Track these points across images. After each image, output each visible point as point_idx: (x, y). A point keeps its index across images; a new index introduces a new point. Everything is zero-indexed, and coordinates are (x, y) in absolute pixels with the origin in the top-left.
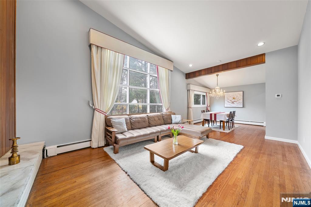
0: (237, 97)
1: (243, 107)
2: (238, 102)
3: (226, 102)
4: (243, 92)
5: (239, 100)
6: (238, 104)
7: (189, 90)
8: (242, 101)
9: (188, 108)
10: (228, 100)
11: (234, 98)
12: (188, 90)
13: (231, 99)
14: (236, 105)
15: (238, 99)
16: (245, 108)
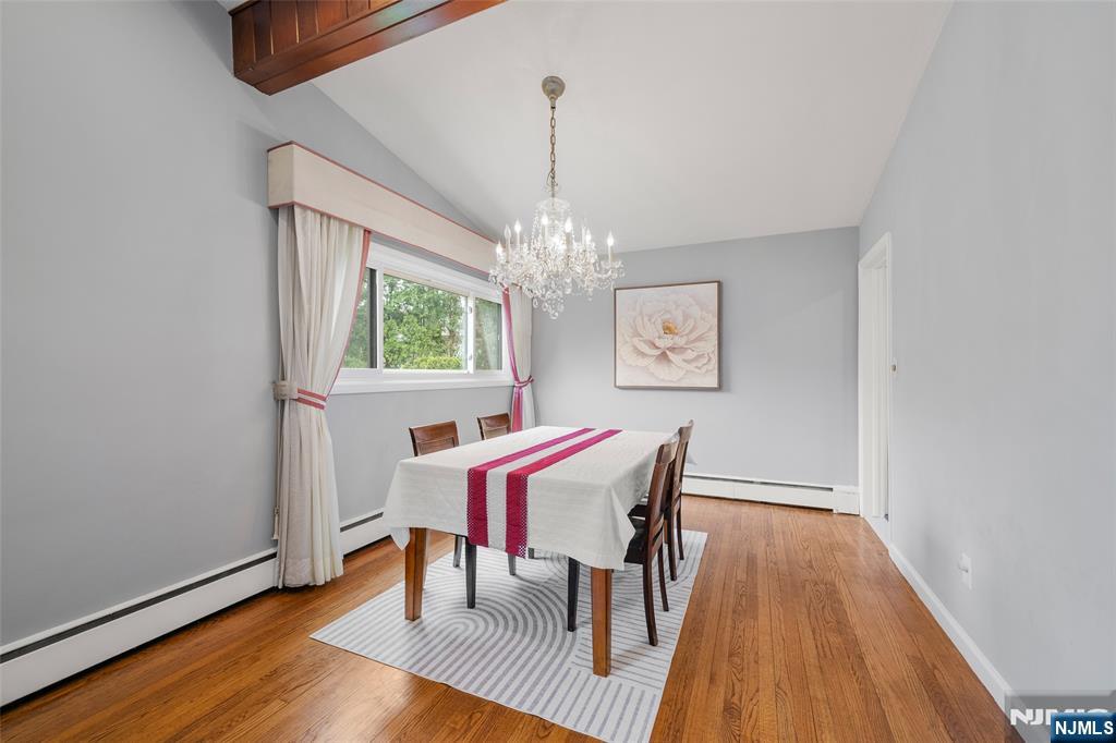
0: (686, 317)
1: (720, 388)
2: (690, 355)
3: (624, 351)
4: (720, 284)
5: (699, 339)
6: (691, 367)
7: (290, 207)
8: (711, 345)
9: (281, 402)
10: (636, 340)
11: (668, 330)
12: (275, 210)
13: (652, 331)
14: (682, 373)
15: (693, 336)
16: (729, 390)
